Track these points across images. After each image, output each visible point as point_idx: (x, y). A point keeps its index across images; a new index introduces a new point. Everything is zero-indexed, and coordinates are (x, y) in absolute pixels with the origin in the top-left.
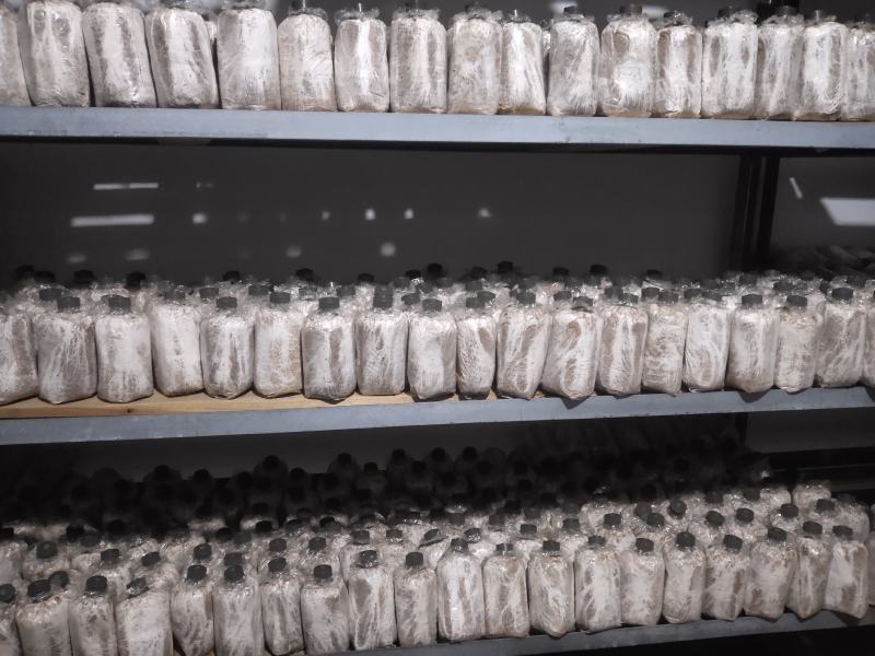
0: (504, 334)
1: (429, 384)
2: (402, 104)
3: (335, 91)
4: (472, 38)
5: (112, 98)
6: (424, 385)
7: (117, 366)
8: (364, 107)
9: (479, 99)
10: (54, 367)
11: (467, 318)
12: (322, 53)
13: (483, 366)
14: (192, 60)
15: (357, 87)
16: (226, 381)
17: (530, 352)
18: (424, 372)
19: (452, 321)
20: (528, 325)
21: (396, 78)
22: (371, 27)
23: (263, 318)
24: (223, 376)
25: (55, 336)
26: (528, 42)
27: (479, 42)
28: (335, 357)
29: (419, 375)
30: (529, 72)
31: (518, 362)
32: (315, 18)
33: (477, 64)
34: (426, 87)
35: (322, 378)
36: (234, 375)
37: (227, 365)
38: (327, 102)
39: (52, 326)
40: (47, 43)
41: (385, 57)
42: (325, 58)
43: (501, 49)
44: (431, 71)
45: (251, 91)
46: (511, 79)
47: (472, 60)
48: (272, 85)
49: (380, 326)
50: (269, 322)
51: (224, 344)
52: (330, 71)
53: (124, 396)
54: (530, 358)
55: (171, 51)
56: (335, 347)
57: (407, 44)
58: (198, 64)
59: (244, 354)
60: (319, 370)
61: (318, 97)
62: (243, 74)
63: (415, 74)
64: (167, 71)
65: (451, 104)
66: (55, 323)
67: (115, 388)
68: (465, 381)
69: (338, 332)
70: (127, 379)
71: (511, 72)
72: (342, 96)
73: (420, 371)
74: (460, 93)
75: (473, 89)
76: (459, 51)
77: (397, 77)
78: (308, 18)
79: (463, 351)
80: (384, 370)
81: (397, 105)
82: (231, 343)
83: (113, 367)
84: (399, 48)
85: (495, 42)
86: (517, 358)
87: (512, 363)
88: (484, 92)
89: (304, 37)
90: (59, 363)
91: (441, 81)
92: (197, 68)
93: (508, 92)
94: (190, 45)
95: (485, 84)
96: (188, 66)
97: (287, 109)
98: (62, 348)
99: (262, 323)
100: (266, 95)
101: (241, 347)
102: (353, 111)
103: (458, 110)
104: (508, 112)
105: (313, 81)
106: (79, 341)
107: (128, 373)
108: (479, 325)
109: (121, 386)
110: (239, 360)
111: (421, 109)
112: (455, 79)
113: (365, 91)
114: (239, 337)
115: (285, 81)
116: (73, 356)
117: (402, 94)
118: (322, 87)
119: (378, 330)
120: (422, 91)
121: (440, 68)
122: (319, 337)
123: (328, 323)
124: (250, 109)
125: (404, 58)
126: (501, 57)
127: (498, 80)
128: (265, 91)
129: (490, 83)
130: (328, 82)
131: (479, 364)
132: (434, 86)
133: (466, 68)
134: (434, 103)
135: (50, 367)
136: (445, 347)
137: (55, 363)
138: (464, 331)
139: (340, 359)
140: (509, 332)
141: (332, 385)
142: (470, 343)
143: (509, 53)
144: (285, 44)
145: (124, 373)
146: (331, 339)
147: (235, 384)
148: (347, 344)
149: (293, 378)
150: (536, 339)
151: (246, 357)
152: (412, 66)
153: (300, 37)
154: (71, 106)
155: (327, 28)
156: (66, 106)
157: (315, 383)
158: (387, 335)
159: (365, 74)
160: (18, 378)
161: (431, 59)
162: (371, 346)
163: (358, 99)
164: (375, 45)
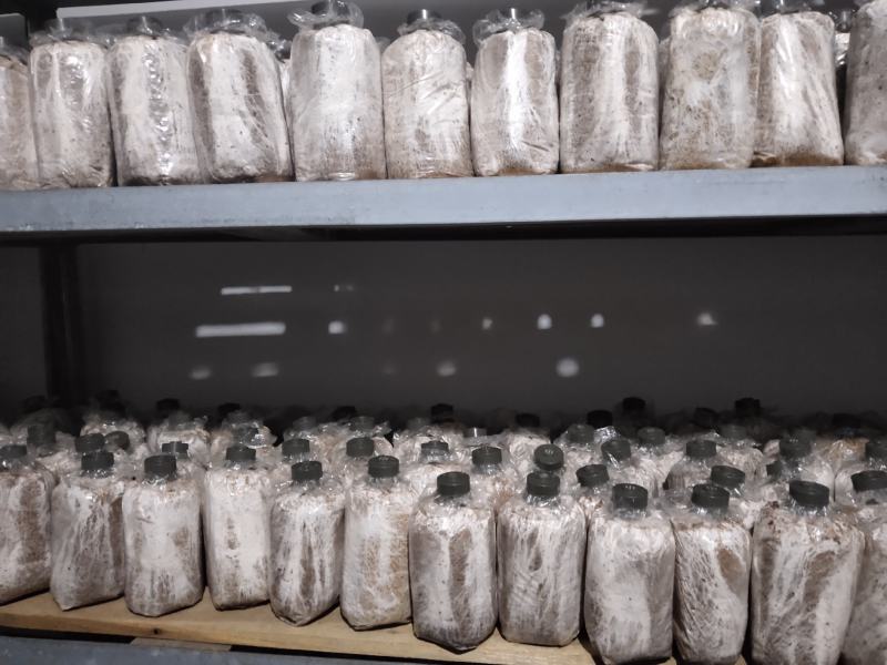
0: (768, 559)
1: (622, 640)
2: (579, 158)
3: (470, 147)
4: (705, 38)
5: (133, 173)
6: (613, 641)
7: (145, 562)
8: (514, 168)
9: (718, 143)
10: (66, 556)
11: (694, 526)
12: (448, 86)
13: (726, 617)
14: (244, 109)
15: (503, 135)
16: (293, 599)
17: (822, 603)
18: (614, 619)
19: (668, 529)
20: (819, 551)
21: (569, 118)
22: (529, 40)
23: (355, 500)
24: (291, 588)
25: (68, 512)
26: (808, 43)
27: (719, 43)
28: (458, 578)
29: (605, 623)
30: (811, 93)
31: (797, 619)
32: (439, 35)
33: (715, 82)
34: (621, 130)
35: (439, 612)
36: (306, 589)
37: (296, 572)
38: (455, 164)
39: (66, 496)
40: (52, 99)
41: (551, 88)
42: (453, 96)
43: (758, 55)
44: (631, 100)
45: (333, 150)
46: (777, 108)
47: (707, 76)
48: (366, 140)
49: (536, 530)
50: (363, 506)
51: (295, 539)
52: (462, 115)
53: (153, 607)
54: (821, 613)
55: (212, 96)
56: (459, 563)
57: (588, 61)
58: (254, 114)
59: (324, 556)
60: (432, 598)
61: (440, 157)
62: (321, 125)
63: (603, 108)
64: (206, 127)
65: (666, 156)
66: (70, 492)
67: (141, 595)
68: (692, 644)
69: (464, 538)
70: (157, 583)
71: (777, 95)
72: (480, 152)
73: (607, 616)
74: (682, 135)
75: (707, 126)
76: (682, 63)
77: (571, 115)
78: (427, 36)
79: (687, 587)
80: (542, 607)
81: (570, 162)
82: (304, 538)
83: (139, 563)
84: (574, 69)
85: (747, 44)
86: (795, 611)
87: (786, 618)
88: (726, 132)
89: (418, 63)
90: (71, 550)
91: (648, 117)
92: (252, 120)
93: (772, 129)
94: (241, 85)
95: (730, 117)
96: (238, 118)
97: (393, 178)
98: (76, 529)
99: (353, 508)
100: (356, 157)
101: (321, 544)
102: (497, 175)
103: (680, 163)
104: (773, 163)
105: (432, 132)
106: (100, 522)
107: (158, 574)
108: (719, 541)
109: (148, 592)
110: (316, 565)
111: (612, 166)
112: (674, 113)
113: (516, 141)
114: (317, 530)
115: (390, 136)
116: (90, 541)
117: (579, 144)
118: (448, 140)
119: (532, 538)
120: (614, 135)
121: (647, 94)
122: (433, 543)
123: (449, 521)
124: (330, 179)
125: (585, 82)
126: (758, 69)
127: (753, 110)
128: (356, 150)
129: (739, 115)
130: (457, 133)
131: (718, 614)
132: (636, 125)
133: (694, 91)
134: (636, 155)
135: (62, 554)
136: (653, 580)
137: (67, 550)
138: (689, 551)
139: (468, 582)
140: (779, 559)
141: (454, 625)
142: (701, 575)
143: (774, 63)
144: (392, 78)
145: (153, 573)
146: (451, 549)
147: (308, 603)
148: (479, 556)
149: (396, 601)
150: (833, 579)
151: (328, 560)
152: (597, 96)
153: (412, 64)
154: (83, 187)
155: (458, 51)
156: (76, 187)
157: (427, 618)
158: (548, 547)
159: (517, 115)
160: (22, 567)
161: (631, 81)
162: (520, 562)
163: (505, 155)
164: (535, 69)
